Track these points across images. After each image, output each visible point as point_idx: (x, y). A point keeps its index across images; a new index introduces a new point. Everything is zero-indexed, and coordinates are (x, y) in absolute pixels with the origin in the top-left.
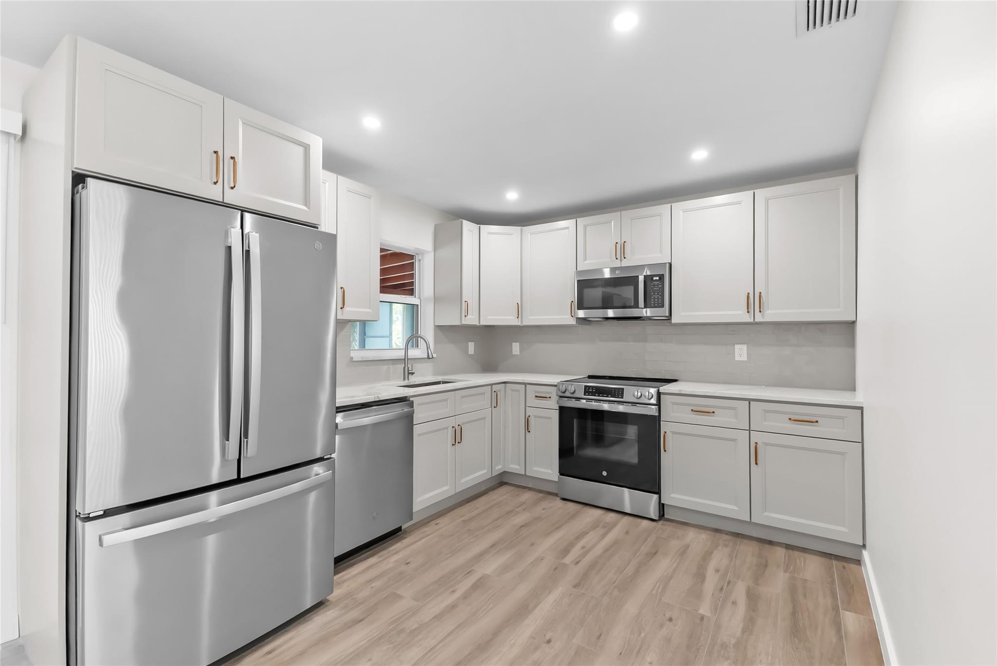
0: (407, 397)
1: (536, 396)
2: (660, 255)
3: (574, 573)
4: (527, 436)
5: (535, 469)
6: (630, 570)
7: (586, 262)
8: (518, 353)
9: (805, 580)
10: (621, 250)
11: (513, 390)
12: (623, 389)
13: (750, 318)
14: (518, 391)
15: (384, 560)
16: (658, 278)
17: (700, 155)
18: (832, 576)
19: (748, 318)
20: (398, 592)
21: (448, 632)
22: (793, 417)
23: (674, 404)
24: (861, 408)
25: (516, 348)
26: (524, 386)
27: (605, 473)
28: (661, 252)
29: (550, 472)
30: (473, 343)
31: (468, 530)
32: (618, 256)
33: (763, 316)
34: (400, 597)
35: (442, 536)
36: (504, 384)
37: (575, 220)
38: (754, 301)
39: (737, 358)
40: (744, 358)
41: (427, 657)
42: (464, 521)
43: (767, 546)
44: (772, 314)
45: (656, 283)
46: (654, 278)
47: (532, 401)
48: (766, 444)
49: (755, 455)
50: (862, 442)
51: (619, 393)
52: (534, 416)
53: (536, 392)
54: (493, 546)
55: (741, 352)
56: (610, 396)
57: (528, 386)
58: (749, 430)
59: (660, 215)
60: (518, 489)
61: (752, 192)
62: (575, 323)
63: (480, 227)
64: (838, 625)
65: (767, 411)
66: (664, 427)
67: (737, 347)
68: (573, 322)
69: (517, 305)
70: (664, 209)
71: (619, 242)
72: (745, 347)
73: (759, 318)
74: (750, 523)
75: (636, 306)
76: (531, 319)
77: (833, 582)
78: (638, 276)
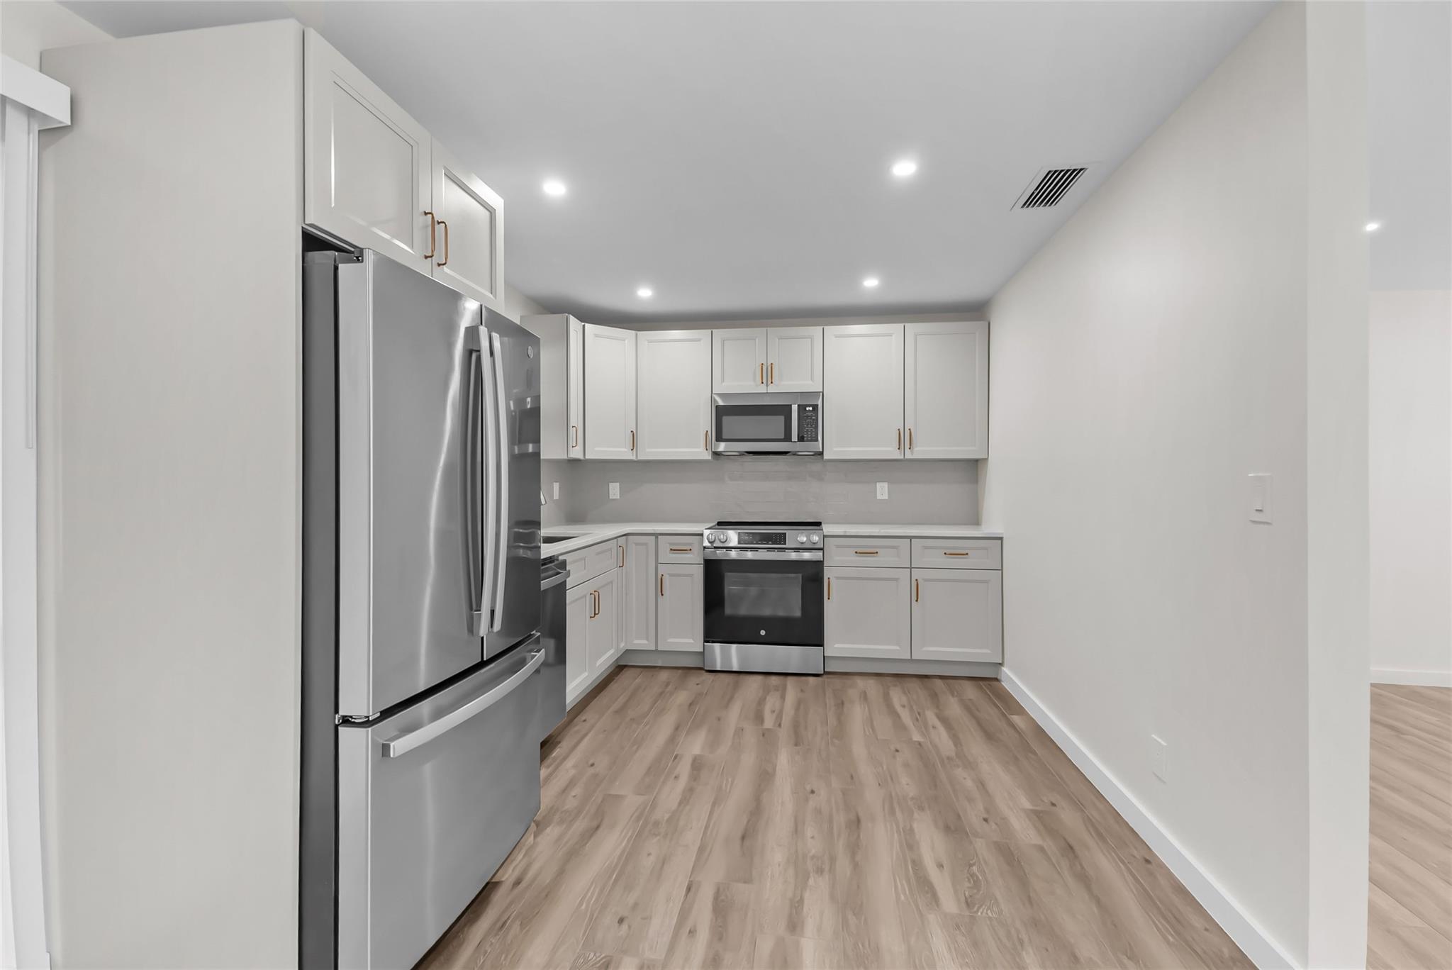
0: (554, 556)
1: (671, 550)
2: (811, 382)
3: (784, 734)
4: (659, 600)
5: (670, 640)
6: (832, 720)
7: (723, 384)
8: (618, 497)
9: (970, 700)
10: (767, 373)
11: (637, 544)
12: (785, 534)
13: (901, 455)
14: (646, 544)
15: (557, 768)
16: (811, 409)
17: (871, 282)
18: (986, 693)
19: (897, 455)
20: (613, 792)
21: (709, 810)
22: (948, 552)
23: (838, 547)
24: (1001, 539)
25: (614, 490)
26: (654, 537)
27: (763, 633)
28: (812, 379)
29: (691, 641)
30: (558, 484)
31: (631, 719)
32: (765, 381)
33: (912, 453)
34: (619, 798)
35: (605, 731)
36: (624, 537)
37: (710, 331)
38: (905, 438)
39: (879, 497)
40: (886, 497)
41: (709, 833)
42: (617, 712)
43: (926, 680)
44: (922, 451)
45: (809, 414)
46: (807, 409)
47: (666, 556)
48: (926, 580)
49: (916, 594)
50: (1002, 570)
51: (782, 538)
52: (669, 574)
53: (671, 544)
54: (677, 728)
55: (882, 491)
56: (770, 543)
57: (660, 537)
58: (911, 568)
59: (811, 338)
60: (646, 669)
61: (902, 325)
62: (710, 458)
63: (584, 326)
64: (1012, 725)
65: (926, 548)
66: (828, 573)
67: (879, 485)
68: (707, 456)
69: (632, 434)
70: (816, 331)
71: (765, 364)
72: (886, 485)
73: (909, 455)
74: (911, 661)
75: (788, 438)
76: (650, 452)
77: (990, 698)
78: (791, 405)
